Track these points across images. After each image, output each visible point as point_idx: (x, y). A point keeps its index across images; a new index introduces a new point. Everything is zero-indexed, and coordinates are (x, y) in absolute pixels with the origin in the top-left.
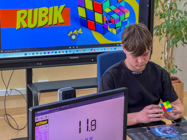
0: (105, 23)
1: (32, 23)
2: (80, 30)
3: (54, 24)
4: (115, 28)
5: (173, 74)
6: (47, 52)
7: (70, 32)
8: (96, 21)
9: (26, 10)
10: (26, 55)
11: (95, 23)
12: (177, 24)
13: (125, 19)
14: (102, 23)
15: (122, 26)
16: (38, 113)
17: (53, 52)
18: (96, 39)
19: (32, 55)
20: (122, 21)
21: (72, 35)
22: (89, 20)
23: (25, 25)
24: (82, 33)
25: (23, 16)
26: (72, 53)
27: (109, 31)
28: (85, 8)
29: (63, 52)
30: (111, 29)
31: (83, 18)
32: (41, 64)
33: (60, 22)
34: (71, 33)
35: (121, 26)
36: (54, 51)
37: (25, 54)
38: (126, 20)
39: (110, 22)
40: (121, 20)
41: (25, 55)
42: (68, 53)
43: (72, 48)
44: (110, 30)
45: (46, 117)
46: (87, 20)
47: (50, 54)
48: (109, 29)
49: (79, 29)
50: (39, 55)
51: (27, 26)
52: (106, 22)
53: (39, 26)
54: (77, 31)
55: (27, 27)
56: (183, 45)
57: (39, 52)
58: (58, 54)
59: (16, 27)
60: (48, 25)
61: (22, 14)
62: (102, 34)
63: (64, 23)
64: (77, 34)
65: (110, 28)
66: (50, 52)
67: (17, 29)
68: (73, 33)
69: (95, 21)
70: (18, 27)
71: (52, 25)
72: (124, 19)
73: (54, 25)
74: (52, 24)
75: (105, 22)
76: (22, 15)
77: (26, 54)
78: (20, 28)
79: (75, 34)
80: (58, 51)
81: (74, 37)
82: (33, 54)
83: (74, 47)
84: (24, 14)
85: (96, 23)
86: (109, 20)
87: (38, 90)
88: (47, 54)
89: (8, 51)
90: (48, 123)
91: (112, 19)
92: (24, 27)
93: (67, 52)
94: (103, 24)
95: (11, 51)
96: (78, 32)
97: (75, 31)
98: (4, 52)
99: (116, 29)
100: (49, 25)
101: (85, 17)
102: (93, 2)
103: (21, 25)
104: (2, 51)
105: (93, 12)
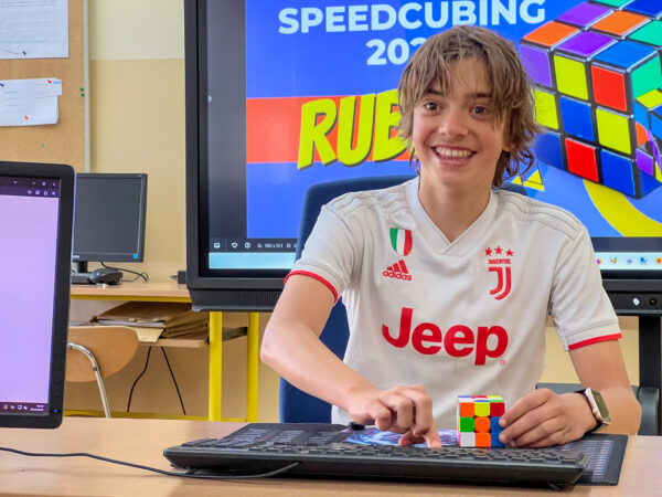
0: (641, 149)
1: (353, 145)
2: (535, 176)
8: (603, 141)
9: (334, 99)
11: (598, 152)
14: (629, 152)
18: (603, 216)
22: (571, 140)
23: (326, 155)
24: (541, 188)
25: (322, 119)
27: (660, 184)
28: (553, 89)
31: (548, 132)
46: (563, 138)
48: (659, 176)
49: (529, 173)
52: (649, 146)
54: (523, 180)
55: (336, 160)
59: (297, 159)
61: (317, 115)
67: (299, 167)
69: (596, 143)
70: (304, 159)
75: (643, 147)
76: (320, 117)
78: (309, 162)
84: (324, 114)
85: (603, 150)
86: (658, 140)
89: (268, 246)
92: (324, 162)
94: (633, 156)
95: (279, 246)
96: (526, 184)
98: (254, 249)
101: (556, 127)
102: (588, 66)
103: (315, 154)
104: (248, 245)
105: (590, 105)
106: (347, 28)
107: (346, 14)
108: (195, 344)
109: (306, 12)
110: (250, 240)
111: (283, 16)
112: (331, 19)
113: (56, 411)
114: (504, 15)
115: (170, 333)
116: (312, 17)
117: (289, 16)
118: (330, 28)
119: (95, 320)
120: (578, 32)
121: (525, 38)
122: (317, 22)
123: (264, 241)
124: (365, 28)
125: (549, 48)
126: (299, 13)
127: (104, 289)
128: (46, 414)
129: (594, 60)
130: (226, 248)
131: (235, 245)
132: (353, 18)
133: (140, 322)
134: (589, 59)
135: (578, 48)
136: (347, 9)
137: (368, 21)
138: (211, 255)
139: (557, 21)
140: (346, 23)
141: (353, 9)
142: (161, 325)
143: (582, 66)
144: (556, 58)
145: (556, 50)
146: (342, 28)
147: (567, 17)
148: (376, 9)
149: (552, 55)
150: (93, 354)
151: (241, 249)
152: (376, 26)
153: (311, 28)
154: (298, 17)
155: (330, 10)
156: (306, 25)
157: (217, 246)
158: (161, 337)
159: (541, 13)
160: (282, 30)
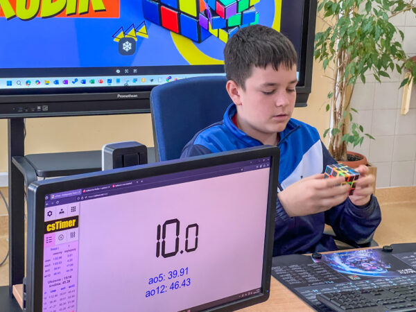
0: (202, 15)
1: (27, 6)
2: (143, 29)
3: (79, 12)
4: (226, 28)
5: (354, 146)
6: (61, 79)
7: (117, 32)
8: (182, 9)
10: (11, 85)
11: (179, 14)
12: (367, 27)
13: (250, 7)
14: (196, 16)
15: (241, 24)
16: (53, 197)
17: (76, 80)
18: (181, 53)
19: (24, 86)
20: (242, 12)
21: (123, 40)
22: (164, 7)
24: (146, 37)
26: (121, 84)
27: (211, 34)
29: (101, 82)
30: (217, 30)
31: (151, 2)
32: (46, 108)
33: (95, 9)
34: (121, 35)
35: (239, 23)
36: (80, 79)
37: (8, 82)
38: (252, 10)
39: (215, 13)
40: (240, 11)
41: (8, 85)
42: (114, 84)
43: (122, 74)
44: (214, 32)
45: (73, 209)
46: (160, 6)
47: (70, 85)
48: (211, 30)
49: (140, 27)
50: (42, 86)
51: (14, 14)
52: (206, 12)
53: (43, 14)
54: (136, 31)
56: (377, 79)
57: (42, 79)
58: (88, 85)
60: (67, 13)
62: (193, 41)
63: (105, 10)
64: (136, 39)
65: (213, 28)
66: (70, 79)
68: (126, 36)
69: (178, 10)
71: (75, 14)
72: (247, 7)
73: (81, 14)
74: (74, 12)
75: (203, 13)
77: (11, 82)
79: (131, 40)
80: (88, 79)
81: (127, 46)
82: (27, 83)
83: (126, 71)
85: (182, 14)
86: (211, 9)
87: (39, 171)
88: (61, 85)
90: (76, 225)
91: (219, 6)
92: (7, 17)
93: (110, 81)
94: (197, 18)
96: (138, 34)
97: (132, 33)
99: (227, 31)
100: (68, 15)
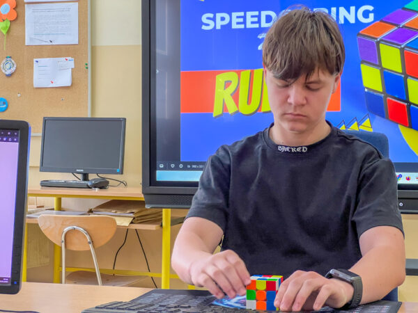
1: (249, 102)
2: (367, 122)
7: (339, 126)
8: (412, 100)
9: (236, 72)
11: (409, 107)
18: (412, 148)
22: (391, 99)
23: (232, 109)
24: (371, 130)
25: (230, 84)
28: (379, 66)
31: (375, 94)
46: (386, 97)
49: (363, 120)
51: (236, 110)
53: (264, 109)
54: (359, 125)
55: (238, 111)
59: (212, 111)
61: (226, 82)
67: (214, 116)
68: (348, 130)
69: (407, 101)
70: (217, 111)
76: (228, 84)
78: (221, 113)
84: (231, 81)
85: (412, 106)
89: (194, 166)
92: (230, 113)
95: (201, 166)
96: (361, 128)
97: (354, 126)
98: (185, 168)
101: (381, 90)
102: (402, 50)
103: (225, 107)
104: (181, 166)
105: (403, 76)
106: (245, 26)
107: (244, 17)
108: (153, 227)
109: (219, 16)
110: (182, 163)
111: (204, 18)
112: (235, 20)
113: (15, 283)
114: (347, 17)
115: (138, 220)
116: (223, 19)
117: (208, 18)
118: (234, 26)
119: (91, 211)
120: (396, 28)
121: (360, 32)
122: (226, 22)
123: (191, 163)
124: (257, 26)
125: (376, 39)
126: (215, 17)
127: (96, 191)
128: (10, 285)
129: (406, 46)
130: (167, 168)
131: (173, 166)
132: (249, 20)
133: (119, 213)
134: (402, 46)
135: (395, 39)
136: (245, 14)
137: (259, 22)
138: (158, 172)
139: (382, 21)
140: (244, 23)
141: (249, 14)
142: (132, 215)
143: (398, 51)
144: (381, 45)
145: (381, 40)
146: (242, 26)
147: (388, 19)
148: (264, 14)
149: (378, 43)
150: (88, 233)
151: (177, 168)
152: (264, 24)
153: (222, 26)
154: (214, 19)
155: (235, 15)
156: (219, 24)
157: (162, 166)
158: (132, 223)
159: (372, 16)
160: (204, 27)
